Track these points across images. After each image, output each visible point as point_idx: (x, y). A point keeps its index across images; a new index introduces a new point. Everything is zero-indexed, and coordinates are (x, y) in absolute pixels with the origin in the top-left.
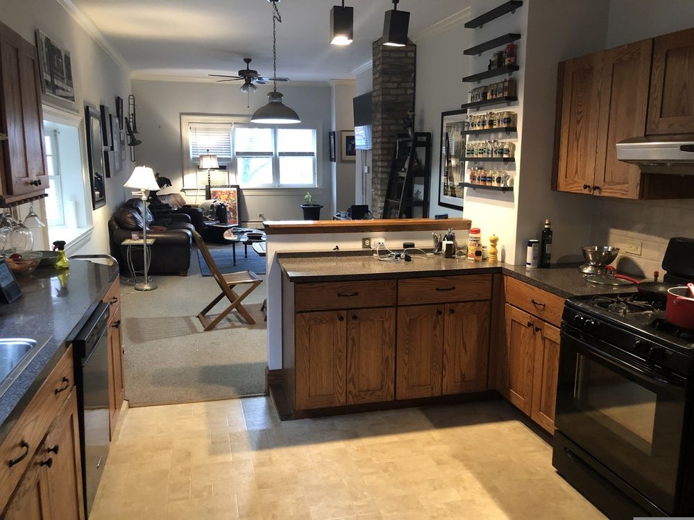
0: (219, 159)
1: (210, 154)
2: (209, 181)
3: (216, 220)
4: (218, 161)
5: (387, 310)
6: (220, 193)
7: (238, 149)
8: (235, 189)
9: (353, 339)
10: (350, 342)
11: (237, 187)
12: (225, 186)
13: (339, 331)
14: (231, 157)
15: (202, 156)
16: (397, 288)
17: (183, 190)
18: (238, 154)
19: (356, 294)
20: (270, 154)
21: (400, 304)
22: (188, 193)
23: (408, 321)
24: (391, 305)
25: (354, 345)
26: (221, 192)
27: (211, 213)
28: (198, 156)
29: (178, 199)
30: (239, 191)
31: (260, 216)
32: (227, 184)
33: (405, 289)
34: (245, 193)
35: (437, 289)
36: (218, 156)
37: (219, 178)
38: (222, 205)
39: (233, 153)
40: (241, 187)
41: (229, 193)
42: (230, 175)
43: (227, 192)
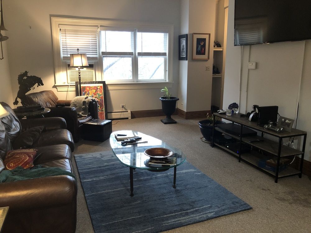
2: (80, 78)
3: (89, 116)
4: (88, 60)
7: (103, 50)
8: (102, 85)
12: (92, 83)
14: (97, 56)
15: (72, 55)
17: (55, 87)
18: (103, 53)
20: (131, 54)
22: (59, 89)
27: (84, 109)
28: (69, 55)
29: (51, 95)
30: (105, 86)
31: (122, 106)
36: (88, 56)
39: (99, 53)
40: (106, 83)
41: (96, 88)
42: (97, 73)
43: (95, 87)
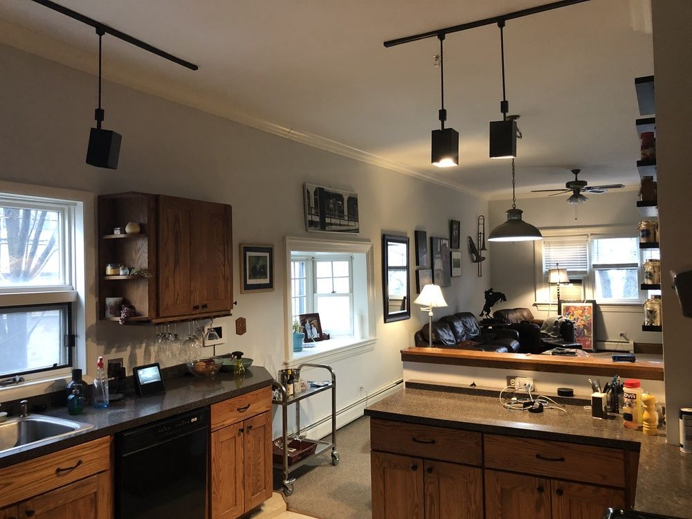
0: (569, 273)
1: (559, 268)
2: (559, 295)
3: (559, 337)
4: (568, 275)
5: (472, 470)
6: (573, 309)
7: (595, 262)
8: (591, 305)
9: (431, 497)
10: (428, 498)
11: (594, 302)
12: (579, 301)
13: (415, 481)
14: (588, 270)
16: (483, 442)
17: (535, 305)
18: (595, 266)
19: (433, 442)
20: (636, 265)
21: (487, 465)
22: (540, 307)
23: (499, 490)
24: (475, 464)
25: (432, 503)
26: (575, 307)
27: (555, 330)
28: (549, 270)
29: (525, 314)
30: (596, 307)
31: (621, 335)
32: (582, 299)
33: (493, 447)
34: (603, 309)
35: (538, 456)
36: (568, 270)
37: (573, 292)
38: (567, 321)
39: (590, 265)
40: (597, 303)
41: (584, 309)
42: (587, 290)
43: (582, 307)
